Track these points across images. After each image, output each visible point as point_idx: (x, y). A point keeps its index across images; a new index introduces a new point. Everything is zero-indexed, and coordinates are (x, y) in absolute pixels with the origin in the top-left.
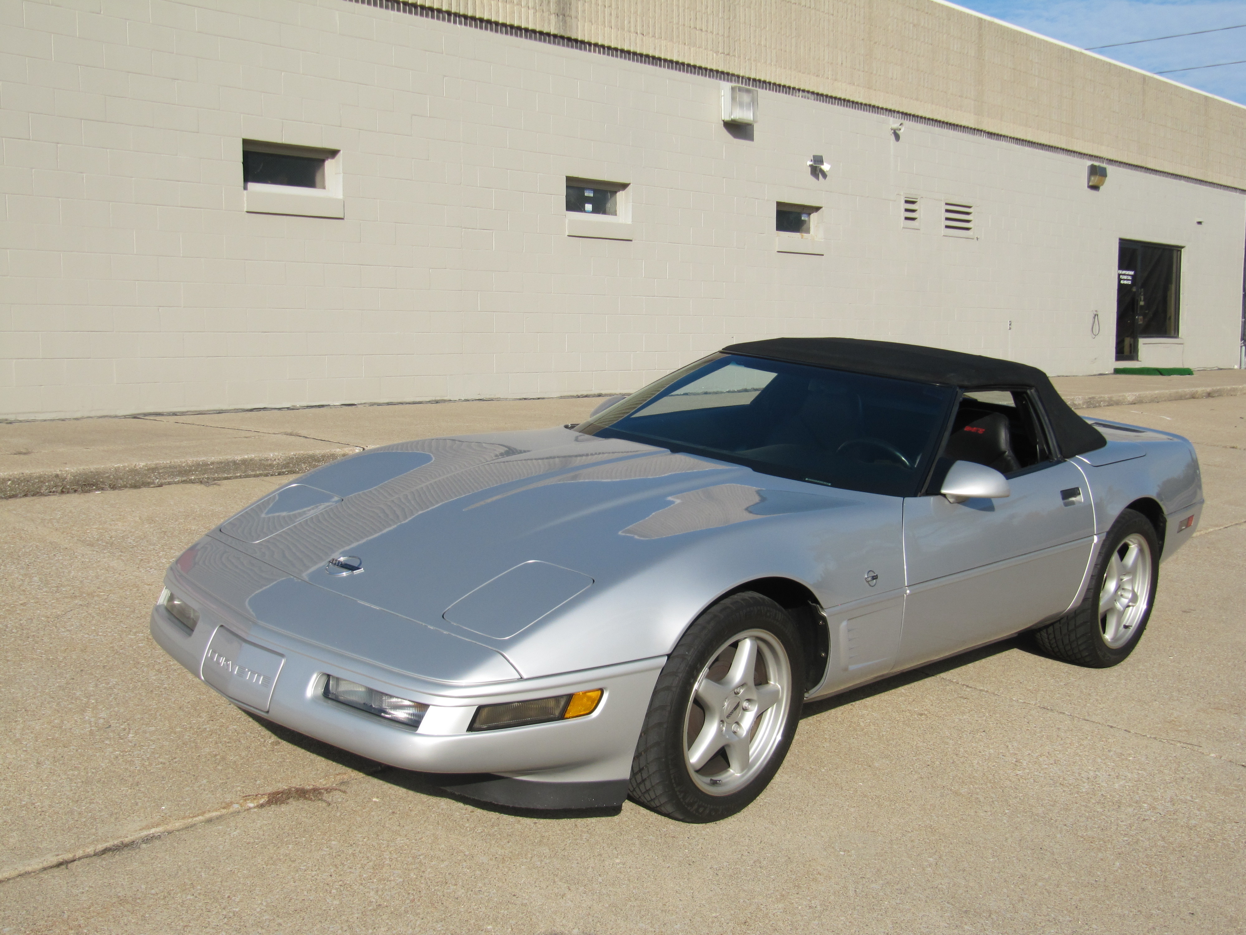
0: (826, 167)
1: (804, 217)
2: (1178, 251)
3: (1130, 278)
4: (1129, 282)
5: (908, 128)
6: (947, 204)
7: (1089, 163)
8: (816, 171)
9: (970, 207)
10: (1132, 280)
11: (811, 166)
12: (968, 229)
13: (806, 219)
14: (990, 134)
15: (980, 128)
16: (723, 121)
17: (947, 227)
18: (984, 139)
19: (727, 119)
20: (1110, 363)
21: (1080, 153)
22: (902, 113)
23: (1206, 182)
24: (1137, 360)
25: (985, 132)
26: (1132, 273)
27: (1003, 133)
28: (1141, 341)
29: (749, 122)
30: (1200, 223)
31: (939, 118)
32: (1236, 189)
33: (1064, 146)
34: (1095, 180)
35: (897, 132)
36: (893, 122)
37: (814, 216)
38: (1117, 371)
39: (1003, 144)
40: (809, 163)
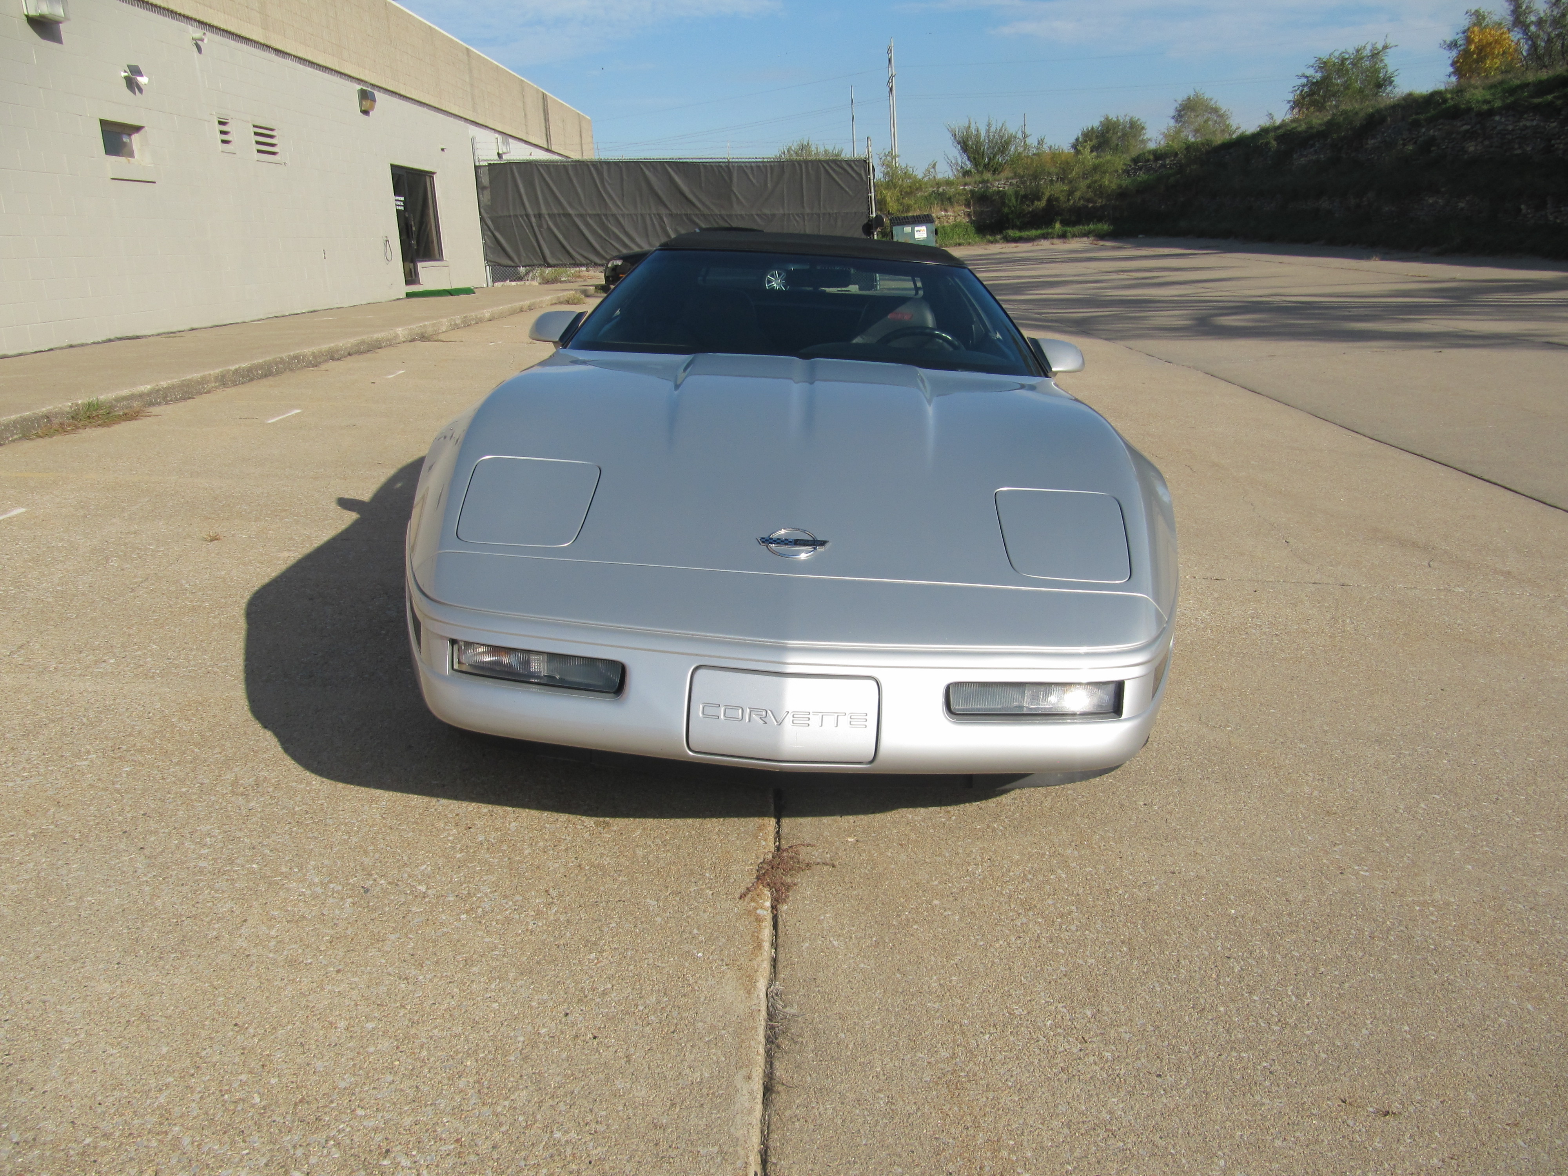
0: (143, 80)
1: (125, 139)
2: (430, 177)
3: (402, 204)
4: (402, 208)
5: (210, 39)
6: (254, 126)
7: (359, 87)
8: (131, 84)
9: (272, 130)
10: (405, 206)
11: (126, 78)
12: (274, 153)
13: (128, 141)
14: (278, 51)
15: (268, 43)
16: (27, 16)
17: (259, 151)
18: (272, 56)
19: (32, 13)
20: (404, 289)
21: (350, 77)
22: (199, 21)
23: (442, 110)
24: (419, 283)
25: (272, 48)
26: (402, 199)
27: (288, 51)
28: (420, 265)
29: (56, 18)
30: (443, 150)
31: (233, 30)
32: (461, 117)
33: (337, 69)
34: (367, 104)
35: (199, 43)
36: (196, 32)
37: (136, 138)
38: (409, 295)
39: (288, 62)
40: (123, 74)
